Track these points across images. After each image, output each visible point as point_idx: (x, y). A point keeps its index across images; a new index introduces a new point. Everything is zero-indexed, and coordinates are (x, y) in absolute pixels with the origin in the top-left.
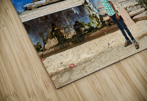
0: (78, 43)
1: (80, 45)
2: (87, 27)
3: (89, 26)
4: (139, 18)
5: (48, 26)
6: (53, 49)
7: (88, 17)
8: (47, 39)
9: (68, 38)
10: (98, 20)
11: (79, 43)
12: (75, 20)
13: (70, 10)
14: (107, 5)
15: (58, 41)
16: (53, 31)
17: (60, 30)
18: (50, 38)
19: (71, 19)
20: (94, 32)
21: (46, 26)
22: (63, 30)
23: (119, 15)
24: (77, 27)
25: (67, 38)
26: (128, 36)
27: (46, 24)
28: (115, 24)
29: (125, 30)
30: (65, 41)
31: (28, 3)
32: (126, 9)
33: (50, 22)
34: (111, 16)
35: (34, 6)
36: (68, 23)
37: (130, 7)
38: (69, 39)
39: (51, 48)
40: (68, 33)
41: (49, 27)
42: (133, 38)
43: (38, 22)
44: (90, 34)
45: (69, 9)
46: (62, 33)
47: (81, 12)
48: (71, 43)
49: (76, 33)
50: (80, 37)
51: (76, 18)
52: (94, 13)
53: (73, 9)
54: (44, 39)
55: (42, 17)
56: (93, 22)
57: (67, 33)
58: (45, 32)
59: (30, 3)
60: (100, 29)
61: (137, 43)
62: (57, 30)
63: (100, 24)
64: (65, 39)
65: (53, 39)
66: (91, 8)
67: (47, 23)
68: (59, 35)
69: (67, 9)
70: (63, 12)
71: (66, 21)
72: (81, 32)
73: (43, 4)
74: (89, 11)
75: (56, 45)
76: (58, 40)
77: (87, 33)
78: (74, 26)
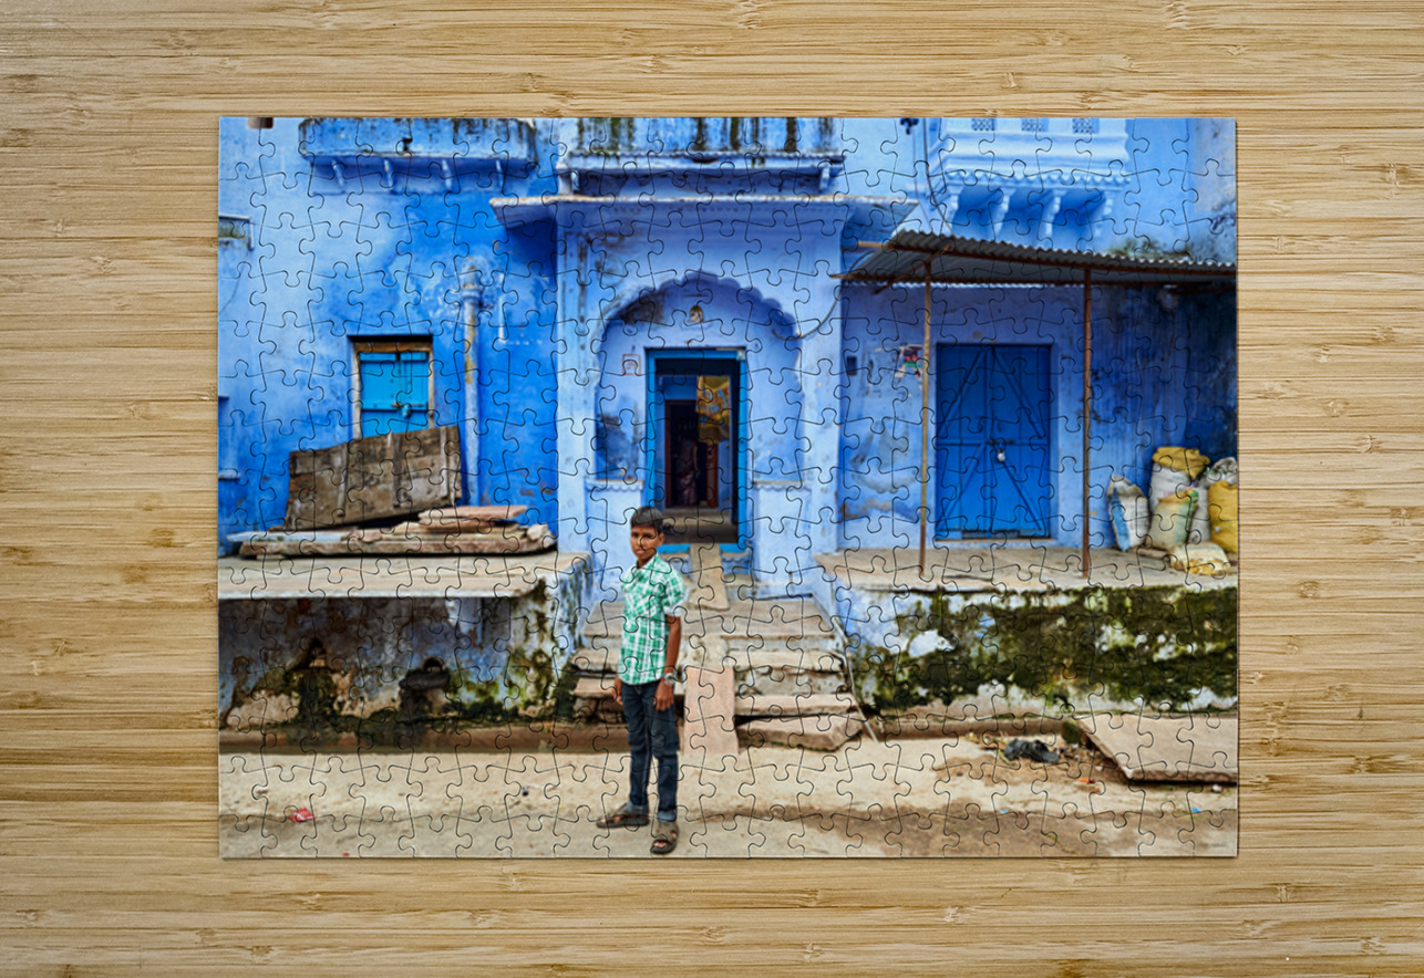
0: (382, 744)
1: (386, 753)
2: (467, 696)
3: (481, 692)
4: (779, 734)
5: (292, 642)
6: (257, 735)
7: (504, 656)
8: (257, 689)
9: (349, 712)
10: (544, 682)
11: (389, 745)
12: (431, 653)
13: (437, 604)
14: (644, 632)
15: (296, 710)
16: (302, 666)
17: (334, 672)
18: (266, 688)
19: (415, 641)
20: (486, 726)
21: (281, 640)
22: (347, 679)
23: (679, 690)
24: (422, 682)
25: (346, 711)
26: (652, 789)
27: (285, 632)
28: (624, 721)
29: (655, 761)
30: (327, 718)
31: (255, 529)
32: (739, 674)
33: (308, 631)
34: (630, 682)
35: (274, 546)
36: (389, 655)
37: (774, 674)
38: (351, 716)
39: (253, 727)
40: (365, 694)
41: (291, 648)
42: (668, 806)
43: (255, 616)
44: (462, 728)
45: (433, 599)
46: (336, 687)
47: (483, 629)
48: (353, 734)
49: (402, 705)
50: (407, 724)
51: (443, 646)
52: (548, 647)
53: (450, 604)
54: (243, 688)
55: (286, 600)
56: (511, 685)
57: (357, 692)
58: (266, 661)
59: (265, 529)
60: (529, 719)
61: (675, 831)
62: (319, 669)
63: (544, 699)
64: (333, 711)
65: (283, 696)
66: (548, 625)
67: (291, 632)
68: (317, 689)
69: (423, 599)
70: (392, 607)
71: (382, 645)
72: (426, 708)
73: (321, 550)
74: (527, 633)
75: (280, 720)
76: (301, 707)
77: (453, 718)
78: (410, 674)
